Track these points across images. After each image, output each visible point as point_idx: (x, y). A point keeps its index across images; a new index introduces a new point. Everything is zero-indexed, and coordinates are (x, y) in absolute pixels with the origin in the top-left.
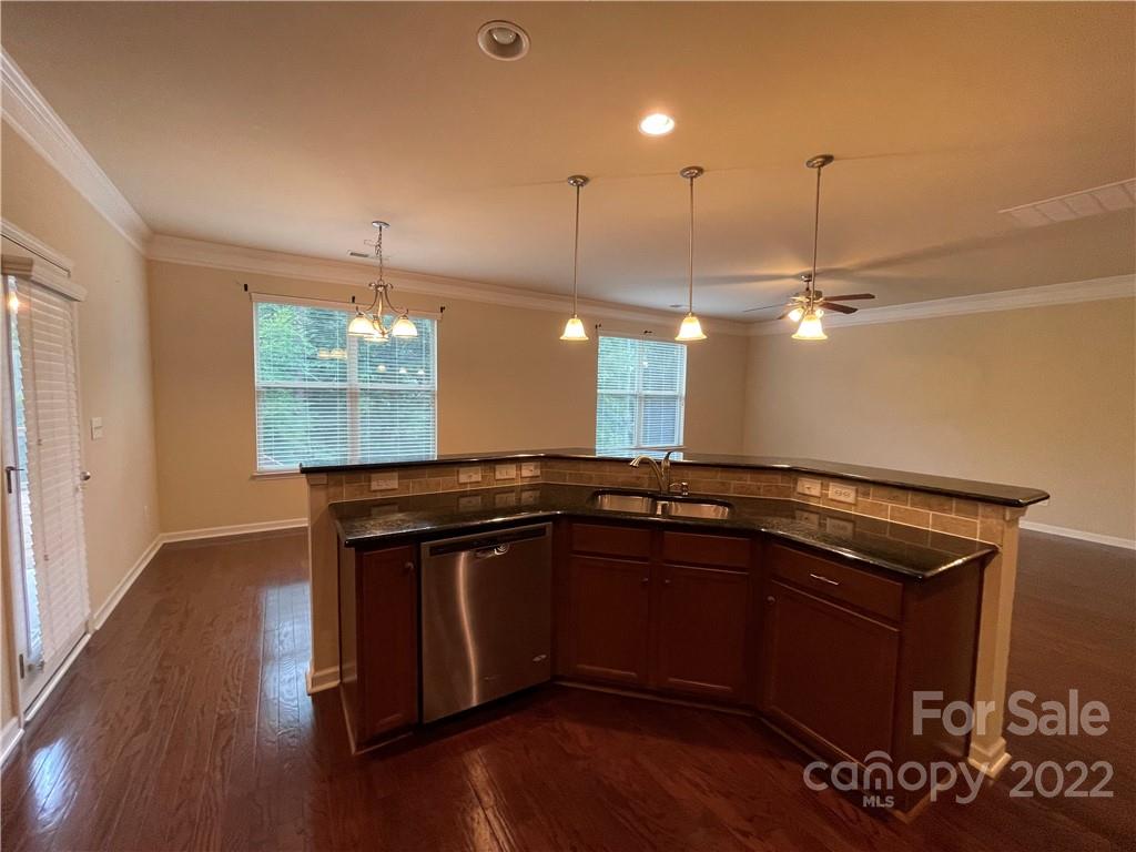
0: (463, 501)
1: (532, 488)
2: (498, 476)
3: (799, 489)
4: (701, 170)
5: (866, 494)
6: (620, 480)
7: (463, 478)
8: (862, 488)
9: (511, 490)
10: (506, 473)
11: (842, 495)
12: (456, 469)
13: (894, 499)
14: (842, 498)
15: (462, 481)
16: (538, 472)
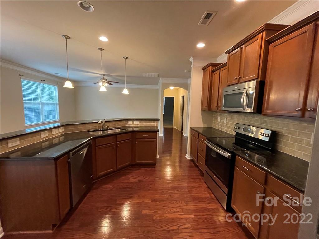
0: (43, 144)
1: (62, 135)
2: (53, 133)
3: (128, 123)
4: (103, 50)
5: (140, 122)
6: (91, 128)
7: (43, 136)
8: (140, 121)
9: (57, 137)
10: (55, 132)
11: (136, 123)
12: (40, 133)
13: (144, 122)
14: (137, 124)
15: (42, 137)
16: (63, 130)
